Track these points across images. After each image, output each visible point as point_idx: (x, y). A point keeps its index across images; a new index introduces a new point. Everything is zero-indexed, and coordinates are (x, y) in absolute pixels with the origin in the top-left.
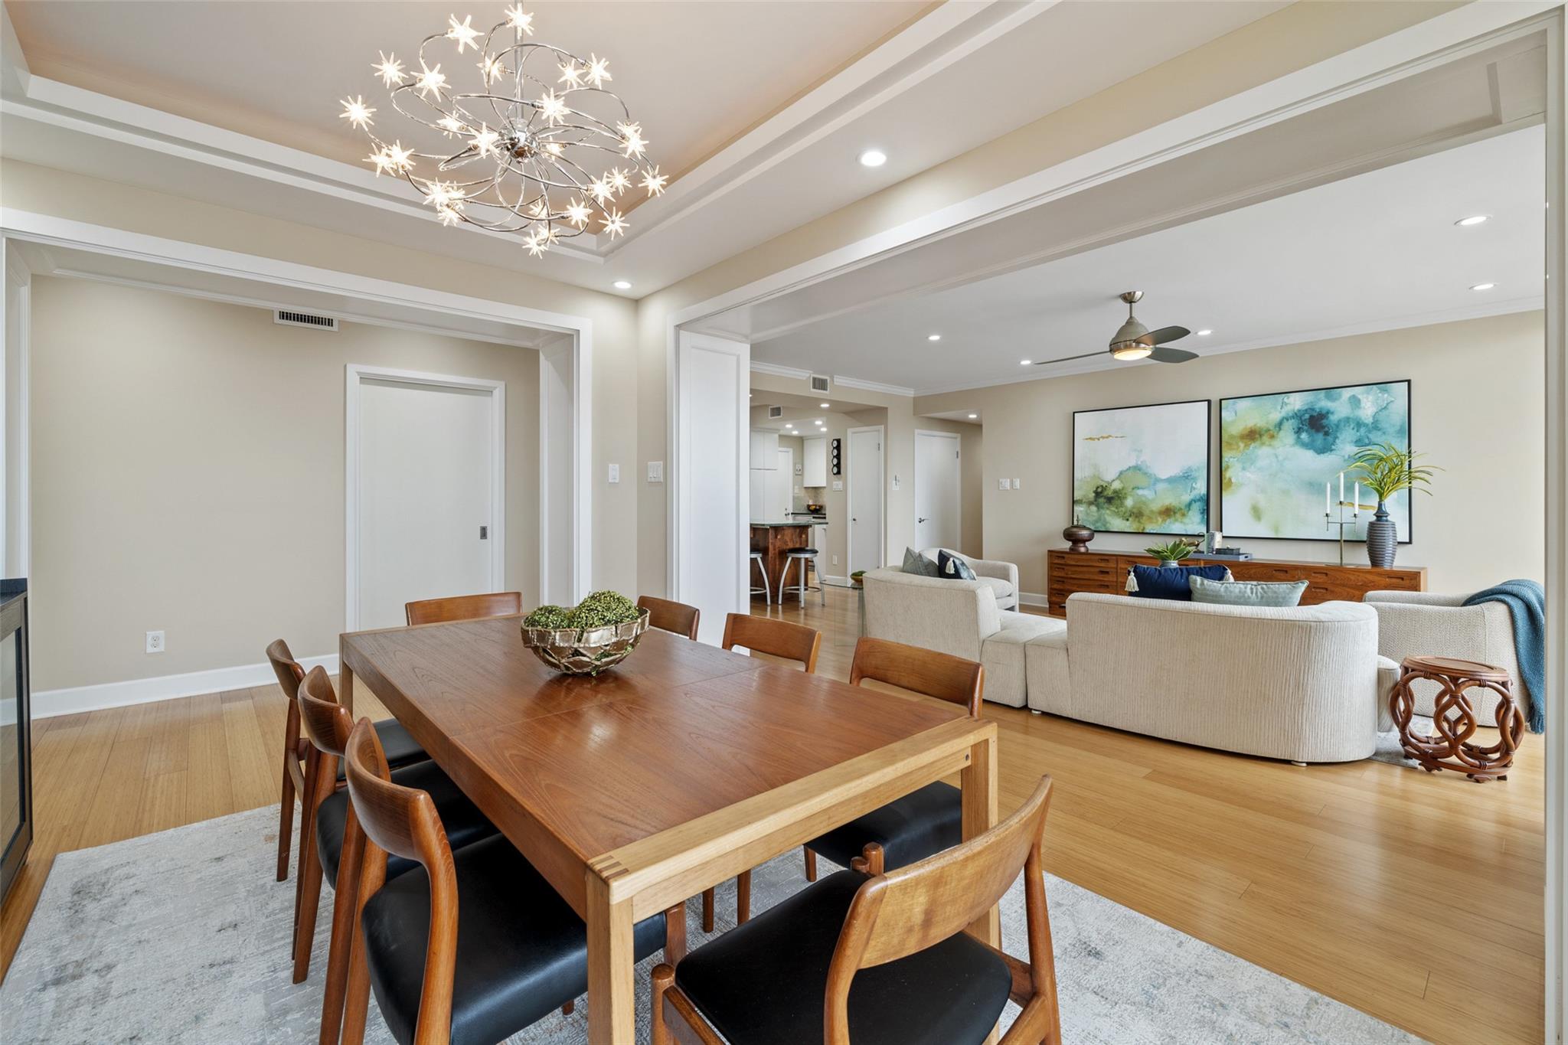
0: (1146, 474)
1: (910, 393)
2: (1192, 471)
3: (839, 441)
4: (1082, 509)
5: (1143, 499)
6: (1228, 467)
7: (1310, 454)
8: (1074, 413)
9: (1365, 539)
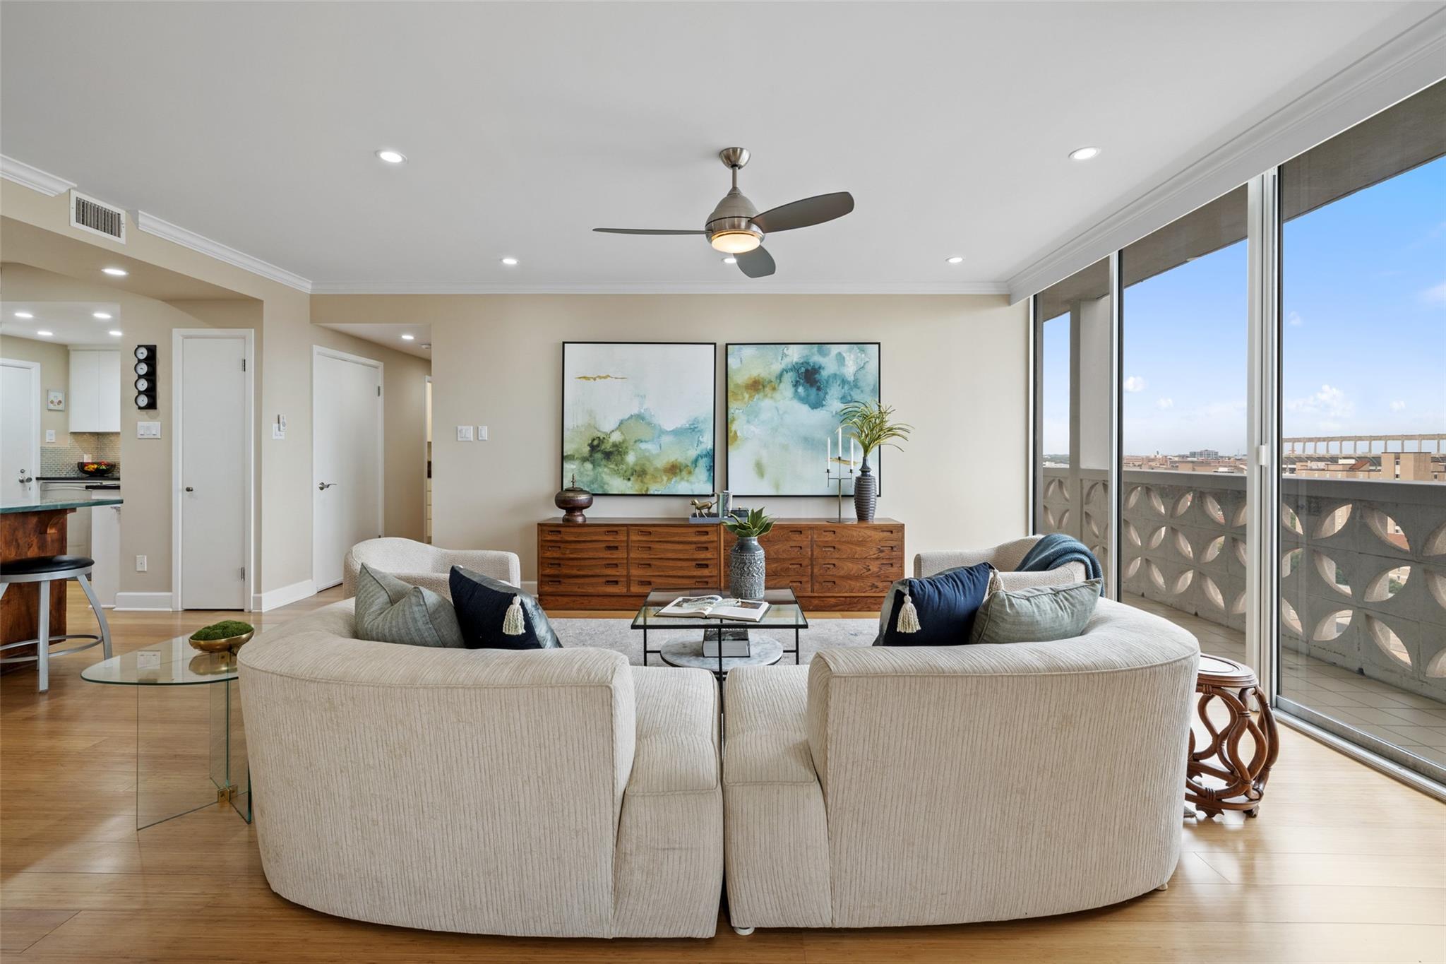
0: (649, 424)
1: (306, 286)
2: (698, 422)
3: (152, 350)
4: (574, 467)
5: (647, 454)
6: (734, 419)
7: (805, 408)
8: (564, 343)
9: (853, 494)
